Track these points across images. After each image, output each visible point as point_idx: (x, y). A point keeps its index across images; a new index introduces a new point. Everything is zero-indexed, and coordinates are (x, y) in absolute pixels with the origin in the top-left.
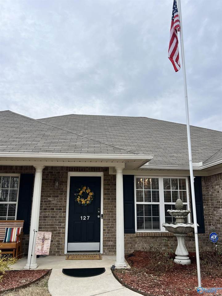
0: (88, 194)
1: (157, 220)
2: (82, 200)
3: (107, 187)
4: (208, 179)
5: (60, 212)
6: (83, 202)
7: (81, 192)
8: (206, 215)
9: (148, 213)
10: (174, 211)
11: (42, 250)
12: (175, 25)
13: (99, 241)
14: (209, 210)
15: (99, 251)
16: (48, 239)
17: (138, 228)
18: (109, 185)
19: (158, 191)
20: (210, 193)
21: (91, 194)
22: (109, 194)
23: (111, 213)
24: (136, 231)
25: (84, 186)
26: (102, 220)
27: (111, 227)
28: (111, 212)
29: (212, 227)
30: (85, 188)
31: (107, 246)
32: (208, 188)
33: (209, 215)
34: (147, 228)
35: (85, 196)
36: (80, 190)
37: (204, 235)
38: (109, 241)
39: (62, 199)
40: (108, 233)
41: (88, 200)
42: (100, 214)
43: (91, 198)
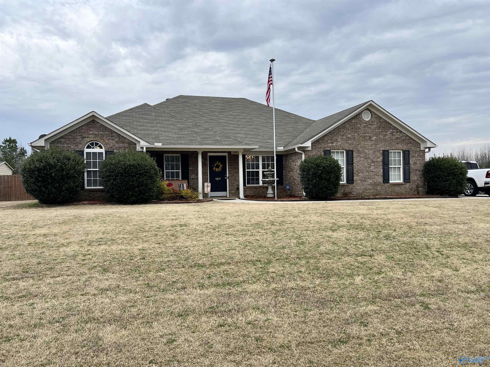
1: (258, 179)
3: (230, 161)
4: (286, 156)
5: (205, 176)
6: (217, 170)
8: (284, 176)
9: (253, 176)
10: (267, 173)
11: (207, 191)
12: (270, 83)
13: (226, 191)
14: (286, 173)
15: (227, 196)
16: (209, 186)
17: (248, 184)
18: (231, 160)
19: (259, 163)
20: (287, 163)
21: (221, 166)
22: (232, 165)
23: (233, 176)
24: (246, 185)
25: (217, 161)
26: (228, 180)
27: (233, 183)
29: (287, 182)
30: (218, 162)
31: (231, 193)
32: (286, 161)
33: (286, 176)
34: (252, 184)
36: (215, 164)
37: (283, 187)
38: (232, 190)
39: (206, 168)
40: (231, 186)
41: (220, 169)
42: (226, 177)
43: (221, 168)
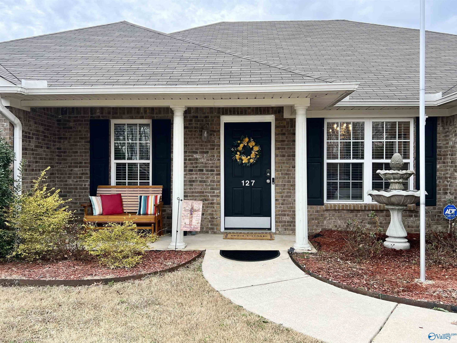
0: (252, 149)
1: (359, 186)
2: (243, 158)
3: (281, 138)
4: (449, 121)
5: (212, 174)
6: (245, 160)
7: (241, 146)
8: (440, 178)
9: (345, 175)
10: (387, 171)
11: (190, 225)
13: (269, 215)
14: (446, 170)
15: (270, 229)
16: (198, 210)
17: (329, 198)
18: (284, 134)
19: (363, 142)
21: (256, 149)
22: (284, 149)
23: (287, 177)
24: (325, 201)
25: (245, 137)
26: (273, 187)
27: (286, 196)
28: (287, 174)
29: (449, 197)
30: (247, 140)
31: (280, 222)
32: (448, 136)
33: (446, 178)
34: (342, 198)
35: (247, 151)
36: (240, 144)
37: (434, 208)
38: (285, 215)
39: (214, 156)
40: (283, 204)
41: (252, 158)
42: (270, 178)
43: (256, 155)
